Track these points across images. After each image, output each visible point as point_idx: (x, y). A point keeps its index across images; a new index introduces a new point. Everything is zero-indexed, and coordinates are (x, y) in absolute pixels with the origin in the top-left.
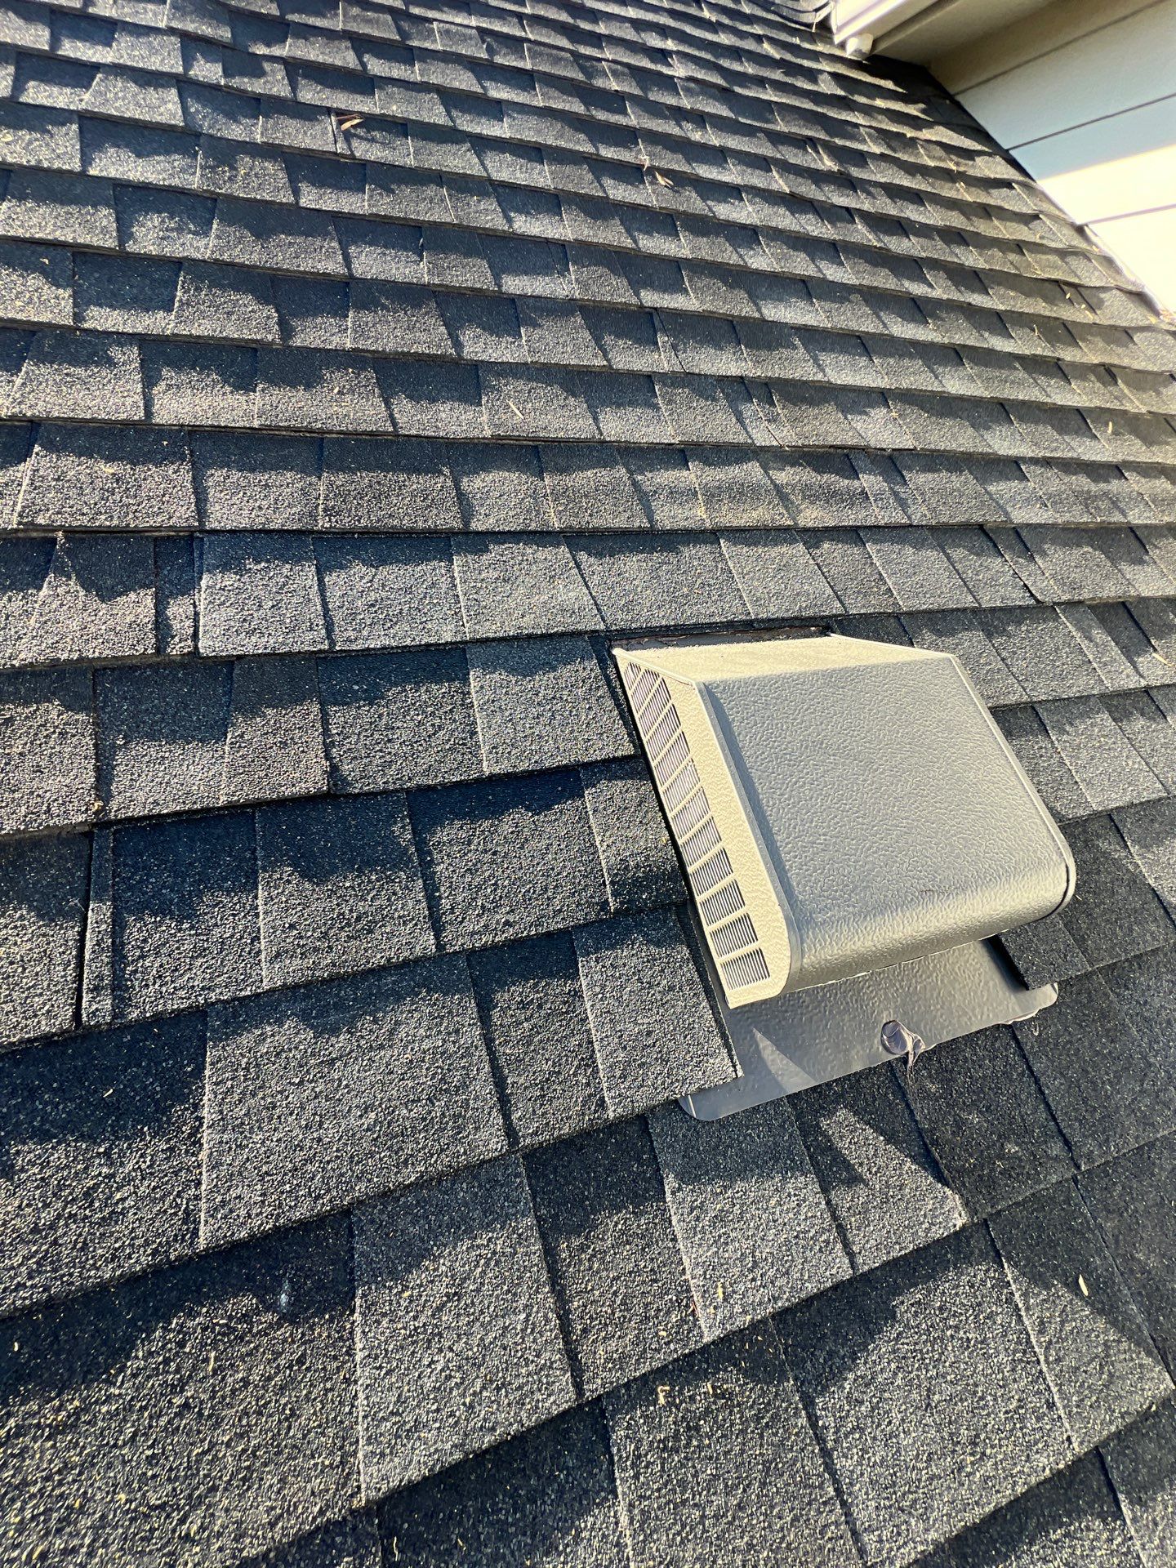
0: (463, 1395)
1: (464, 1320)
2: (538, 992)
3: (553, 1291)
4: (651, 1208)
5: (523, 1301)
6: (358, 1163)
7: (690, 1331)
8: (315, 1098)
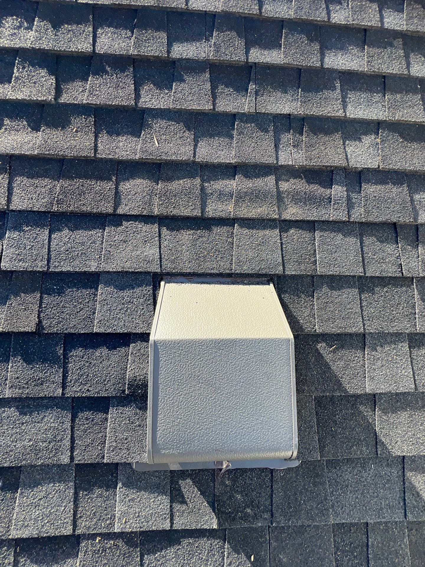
0: (42, 522)
1: (46, 504)
2: (93, 415)
3: (74, 504)
4: (111, 491)
5: (64, 504)
6: (24, 455)
7: (111, 527)
8: (16, 433)
